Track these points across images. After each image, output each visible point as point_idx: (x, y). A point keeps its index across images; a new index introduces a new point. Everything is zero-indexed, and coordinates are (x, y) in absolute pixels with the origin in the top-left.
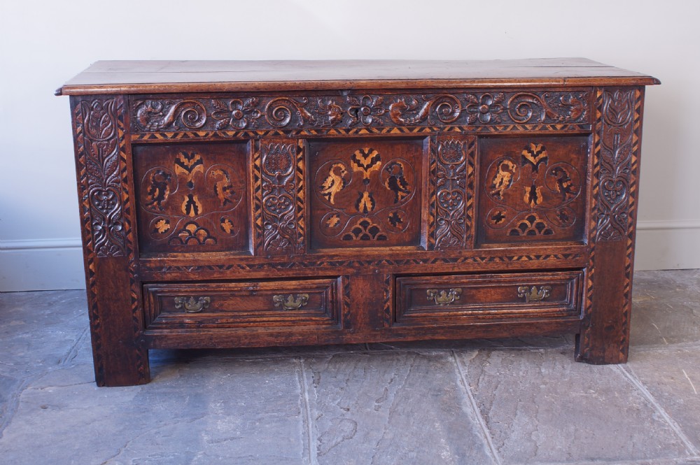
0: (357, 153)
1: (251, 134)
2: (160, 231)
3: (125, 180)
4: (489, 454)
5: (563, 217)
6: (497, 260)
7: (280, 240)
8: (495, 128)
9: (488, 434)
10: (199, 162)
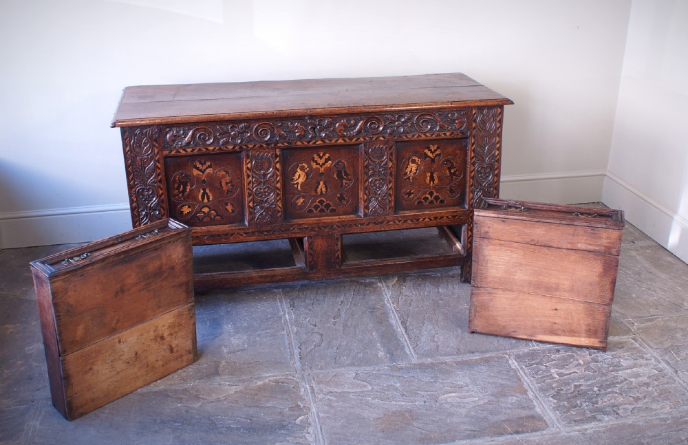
0: (315, 156)
1: (244, 147)
2: (184, 213)
3: (160, 181)
4: (408, 353)
5: (451, 191)
6: (409, 221)
7: (266, 215)
8: (406, 136)
9: (407, 338)
10: (209, 167)
